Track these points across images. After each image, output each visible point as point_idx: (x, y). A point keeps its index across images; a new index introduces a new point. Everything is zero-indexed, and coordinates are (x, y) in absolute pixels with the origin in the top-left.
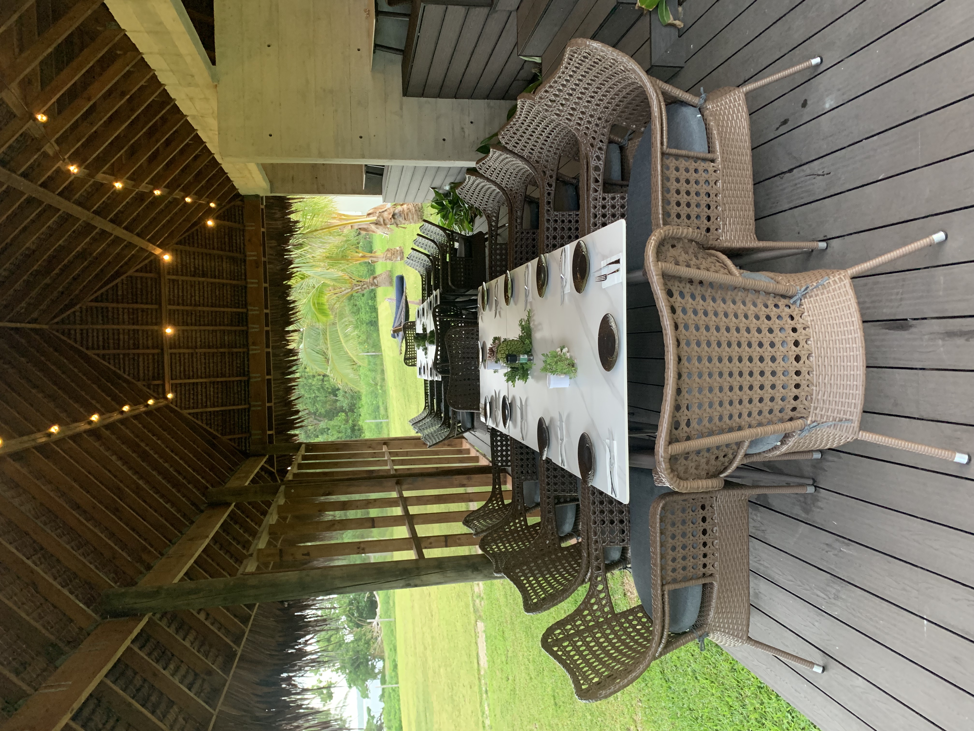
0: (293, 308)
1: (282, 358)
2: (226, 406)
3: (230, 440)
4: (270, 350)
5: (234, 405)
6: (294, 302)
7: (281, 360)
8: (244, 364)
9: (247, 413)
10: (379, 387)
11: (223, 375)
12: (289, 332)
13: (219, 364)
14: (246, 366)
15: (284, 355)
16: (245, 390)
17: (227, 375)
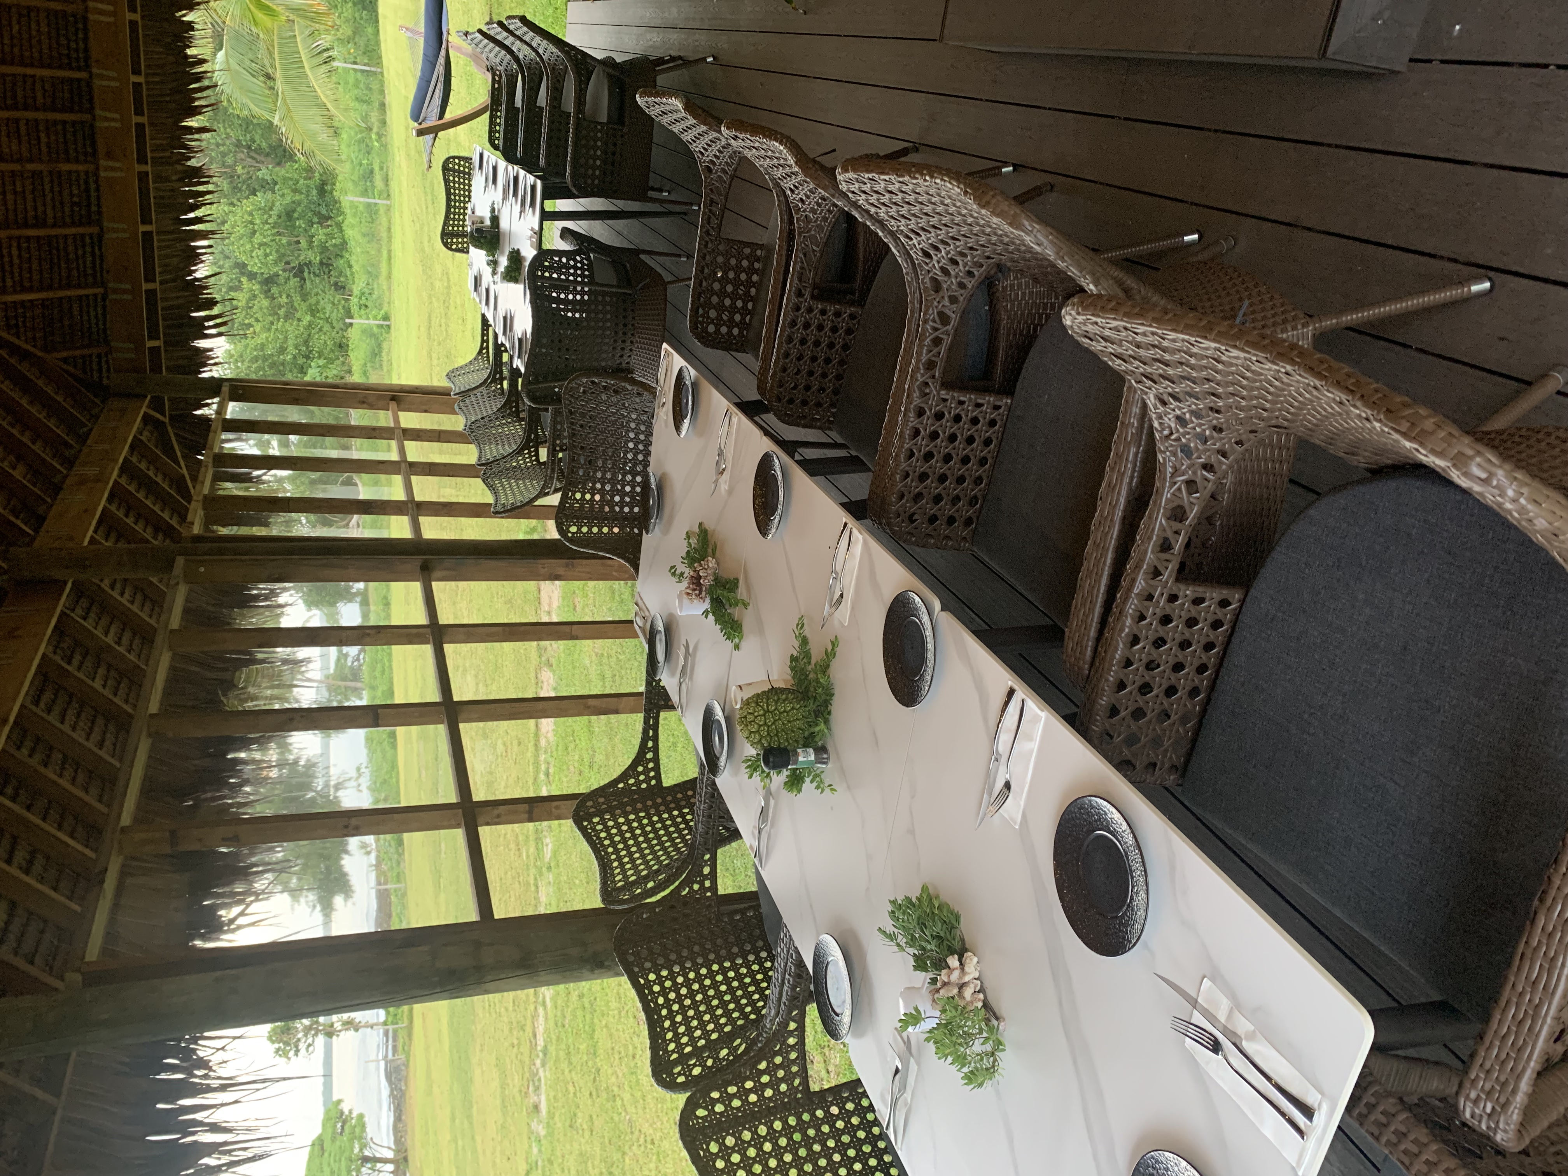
0: (199, 78)
1: (175, 185)
2: (50, 288)
3: (65, 360)
4: (149, 168)
5: (69, 287)
6: (202, 61)
7: (173, 190)
8: (89, 197)
9: (100, 304)
10: (374, 136)
11: (40, 223)
12: (190, 130)
13: (29, 197)
14: (94, 201)
15: (181, 180)
16: (93, 253)
17: (50, 221)
